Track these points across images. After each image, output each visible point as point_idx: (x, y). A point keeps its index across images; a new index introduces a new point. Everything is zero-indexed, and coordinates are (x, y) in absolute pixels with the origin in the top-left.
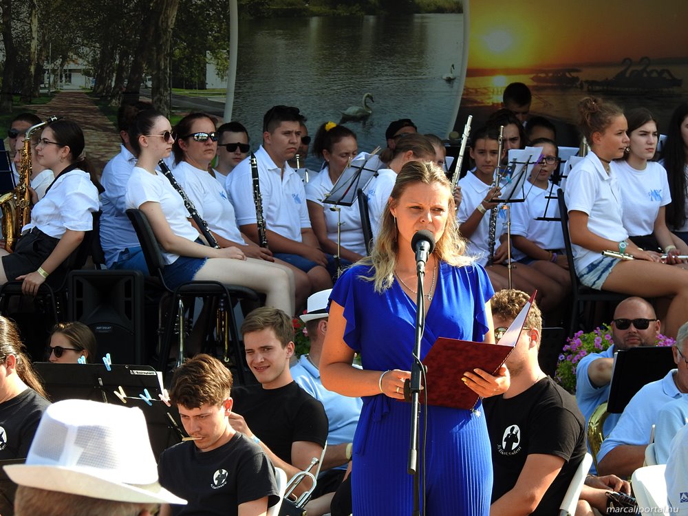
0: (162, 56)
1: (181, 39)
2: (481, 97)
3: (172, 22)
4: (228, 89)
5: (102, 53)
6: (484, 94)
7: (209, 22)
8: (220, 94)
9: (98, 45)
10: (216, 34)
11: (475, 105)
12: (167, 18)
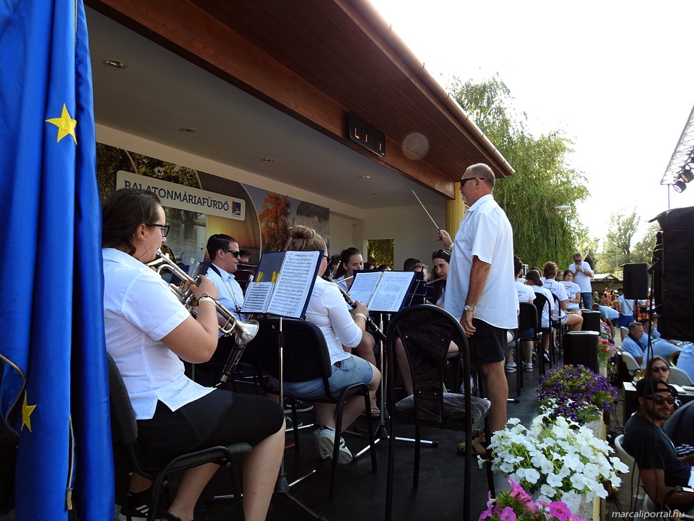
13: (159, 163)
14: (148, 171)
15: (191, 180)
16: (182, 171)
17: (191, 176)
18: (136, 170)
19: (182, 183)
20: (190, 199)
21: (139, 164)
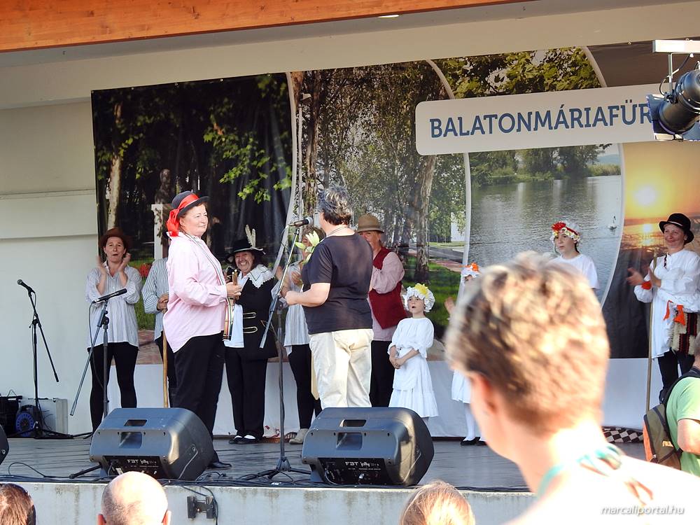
0: (423, 218)
1: (435, 204)
2: (635, 242)
3: (429, 191)
4: (465, 241)
5: (386, 217)
6: (637, 239)
7: (453, 190)
8: (460, 246)
9: (382, 211)
10: (457, 200)
11: (630, 248)
12: (425, 188)
13: (498, 61)
14: (474, 84)
15: (574, 73)
16: (550, 60)
17: (574, 64)
18: (450, 92)
19: (553, 88)
20: (573, 119)
21: (456, 77)
